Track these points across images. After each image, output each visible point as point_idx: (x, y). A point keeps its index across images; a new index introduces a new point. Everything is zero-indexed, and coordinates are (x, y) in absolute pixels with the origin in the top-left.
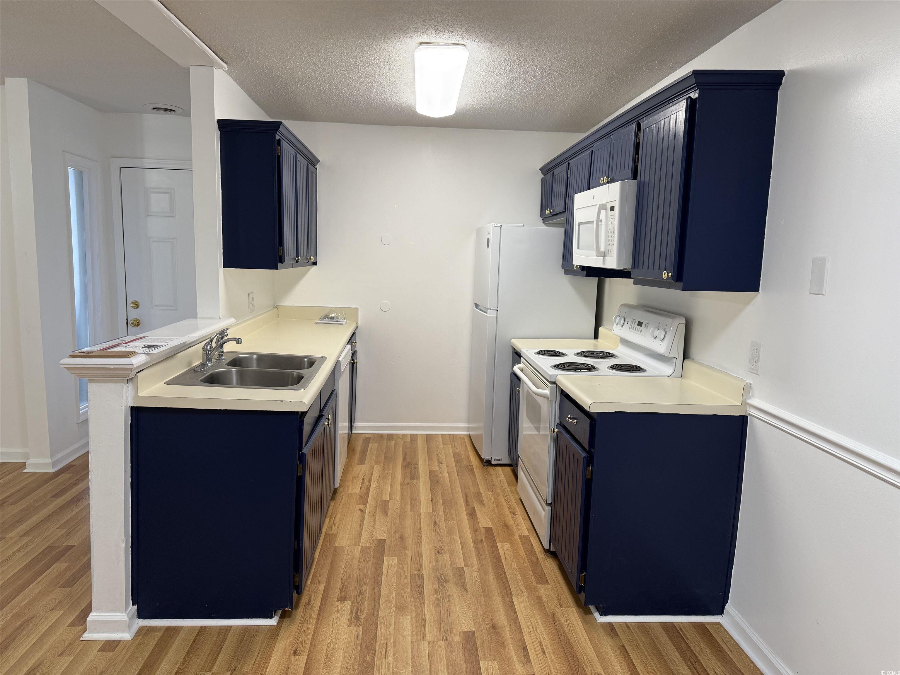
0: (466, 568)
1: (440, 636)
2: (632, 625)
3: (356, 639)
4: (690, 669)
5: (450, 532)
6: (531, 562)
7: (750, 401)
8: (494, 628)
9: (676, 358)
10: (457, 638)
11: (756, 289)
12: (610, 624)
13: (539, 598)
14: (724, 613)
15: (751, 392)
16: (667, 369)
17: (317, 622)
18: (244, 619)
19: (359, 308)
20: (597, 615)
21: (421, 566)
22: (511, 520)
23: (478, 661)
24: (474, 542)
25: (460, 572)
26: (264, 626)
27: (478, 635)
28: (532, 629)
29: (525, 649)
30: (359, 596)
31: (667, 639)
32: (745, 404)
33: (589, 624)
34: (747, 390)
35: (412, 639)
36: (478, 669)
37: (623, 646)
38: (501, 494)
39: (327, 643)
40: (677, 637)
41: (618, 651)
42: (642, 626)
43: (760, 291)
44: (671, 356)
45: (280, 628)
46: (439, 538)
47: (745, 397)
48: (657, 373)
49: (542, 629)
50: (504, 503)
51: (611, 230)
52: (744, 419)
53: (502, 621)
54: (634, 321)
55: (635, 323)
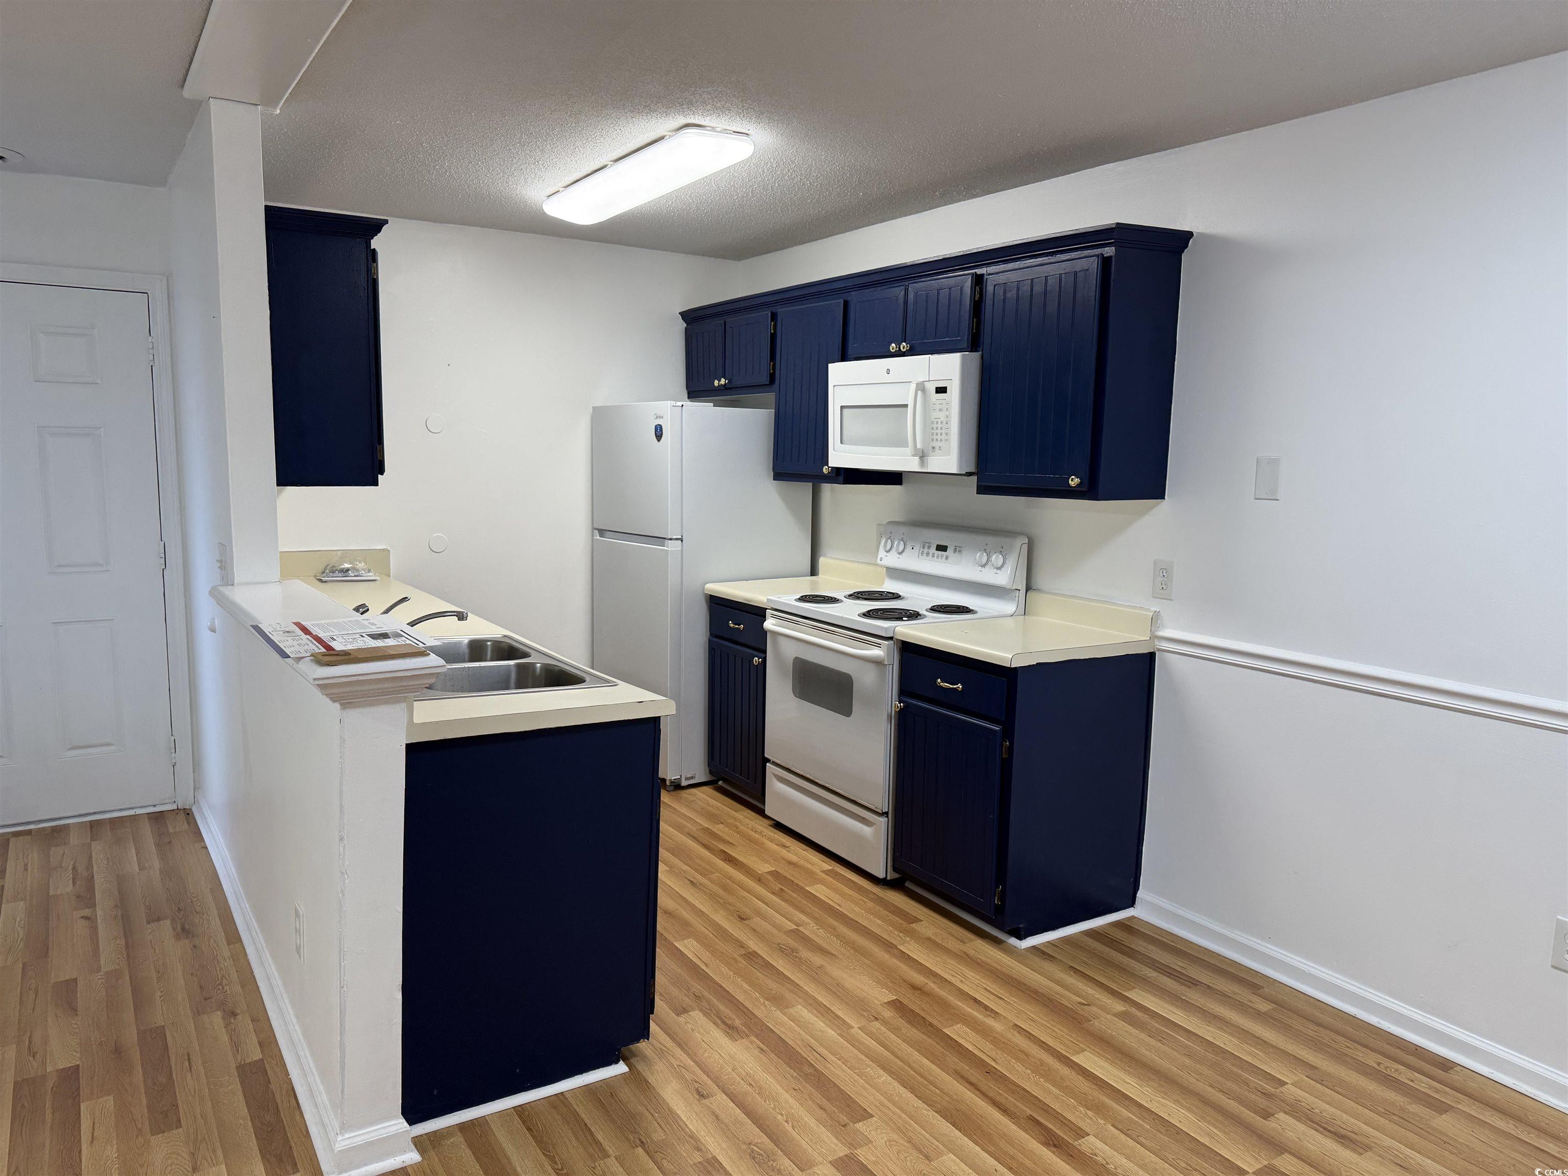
0: (801, 929)
1: (864, 1016)
2: (1055, 942)
3: (762, 1052)
4: (1155, 970)
5: (725, 888)
6: (872, 900)
7: (1161, 633)
8: (914, 987)
9: (1019, 590)
10: (888, 1014)
11: (1162, 496)
12: (1034, 948)
13: (929, 939)
14: (1136, 903)
15: (1159, 622)
16: (1009, 607)
17: (682, 1049)
18: (576, 1077)
19: (389, 549)
20: (1013, 941)
21: (737, 940)
22: (789, 854)
23: (939, 1031)
24: (773, 893)
25: (796, 934)
26: (612, 1077)
27: (905, 1002)
28: (960, 977)
29: (975, 1000)
30: (701, 1001)
31: (1106, 948)
32: (1154, 637)
33: (1011, 952)
34: (1155, 620)
35: (835, 1032)
36: (951, 1040)
37: (1071, 967)
38: (738, 824)
39: (730, 1070)
40: (1112, 942)
41: (1072, 973)
42: (1066, 940)
43: (1166, 497)
44: (1014, 588)
45: (639, 1073)
46: (721, 901)
47: (1153, 629)
48: (995, 614)
49: (970, 974)
50: (757, 836)
51: (939, 420)
52: (1151, 656)
53: (919, 979)
54: (927, 545)
55: (929, 547)
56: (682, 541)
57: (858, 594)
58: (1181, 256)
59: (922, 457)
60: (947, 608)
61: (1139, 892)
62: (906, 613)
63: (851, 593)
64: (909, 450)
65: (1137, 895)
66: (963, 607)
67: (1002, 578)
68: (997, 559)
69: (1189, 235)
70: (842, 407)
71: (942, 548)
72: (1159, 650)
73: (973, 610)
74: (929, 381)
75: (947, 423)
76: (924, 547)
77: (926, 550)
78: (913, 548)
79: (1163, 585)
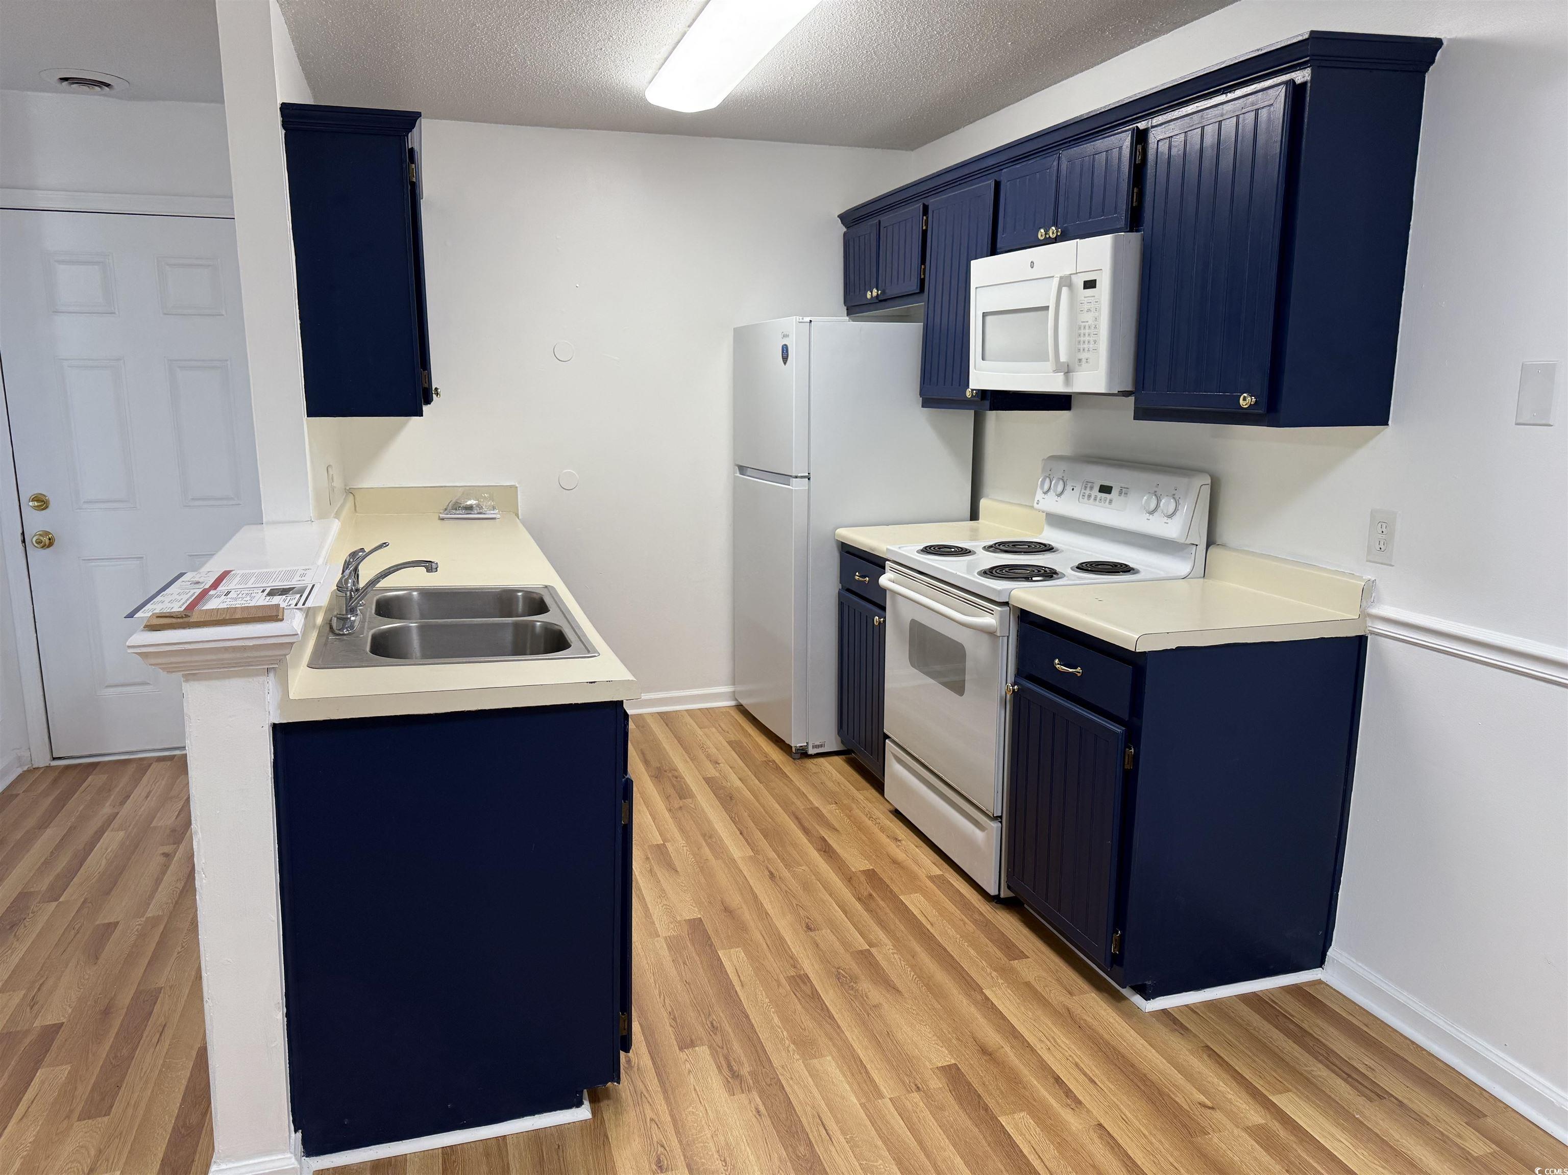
0: (873, 950)
1: (904, 1083)
2: (1197, 1008)
3: (757, 1116)
4: (1327, 1067)
5: (806, 887)
6: (975, 922)
7: (1374, 611)
8: (984, 1051)
9: (1197, 545)
10: (936, 1083)
11: (1385, 422)
12: (1165, 1012)
13: (1028, 984)
14: (1326, 962)
15: (1373, 595)
16: (1181, 567)
17: (667, 1099)
18: (525, 1118)
19: (517, 486)
20: (1137, 999)
21: (792, 957)
22: (897, 850)
23: (994, 1118)
24: (859, 899)
25: (866, 958)
26: (569, 1124)
27: (964, 1068)
28: (1048, 1043)
29: (1058, 1080)
30: (715, 1034)
31: (1265, 1023)
32: (1365, 615)
33: (1132, 1014)
34: (1368, 592)
35: (859, 1100)
36: (1004, 1133)
37: (1207, 1046)
38: (854, 806)
39: (709, 1136)
40: (1277, 1016)
41: (1205, 1057)
42: (1213, 1006)
43: (1390, 422)
44: (1188, 542)
45: (603, 1122)
46: (795, 902)
47: (1364, 604)
48: (1162, 574)
49: (1063, 1039)
50: (869, 823)
51: (1087, 324)
52: (1361, 641)
53: (992, 1037)
54: (1089, 485)
55: (1092, 488)
56: (809, 479)
57: (999, 545)
58: (1425, 77)
59: (1067, 372)
60: (1099, 566)
61: (1330, 950)
62: (1039, 571)
63: (991, 543)
64: (1049, 365)
65: (1328, 953)
66: (1121, 564)
67: (1172, 529)
68: (1167, 504)
69: (1437, 43)
70: (985, 315)
71: (1105, 489)
72: (1373, 633)
73: (1133, 569)
74: (1077, 273)
75: (1095, 328)
76: (1086, 487)
77: (1088, 492)
78: (1073, 489)
79: (1382, 543)
